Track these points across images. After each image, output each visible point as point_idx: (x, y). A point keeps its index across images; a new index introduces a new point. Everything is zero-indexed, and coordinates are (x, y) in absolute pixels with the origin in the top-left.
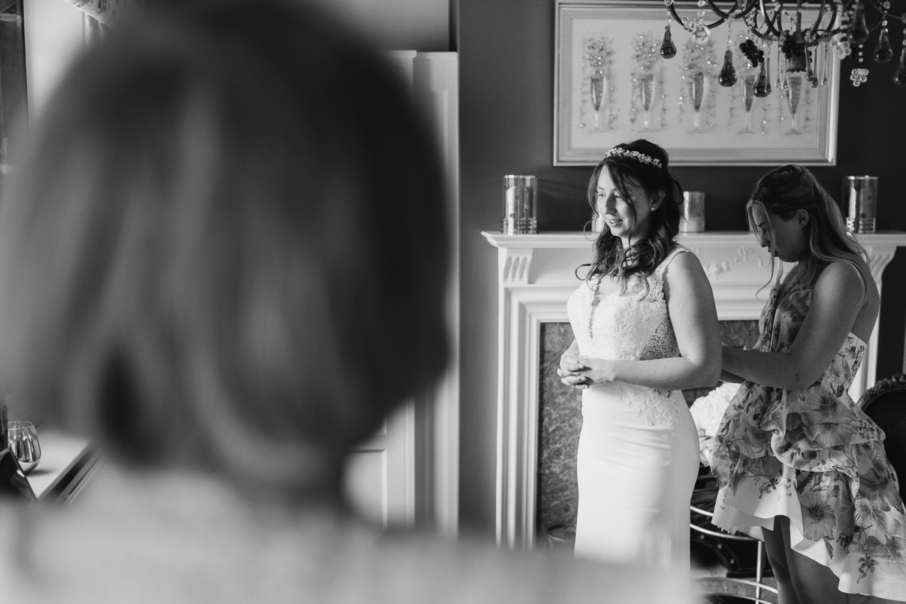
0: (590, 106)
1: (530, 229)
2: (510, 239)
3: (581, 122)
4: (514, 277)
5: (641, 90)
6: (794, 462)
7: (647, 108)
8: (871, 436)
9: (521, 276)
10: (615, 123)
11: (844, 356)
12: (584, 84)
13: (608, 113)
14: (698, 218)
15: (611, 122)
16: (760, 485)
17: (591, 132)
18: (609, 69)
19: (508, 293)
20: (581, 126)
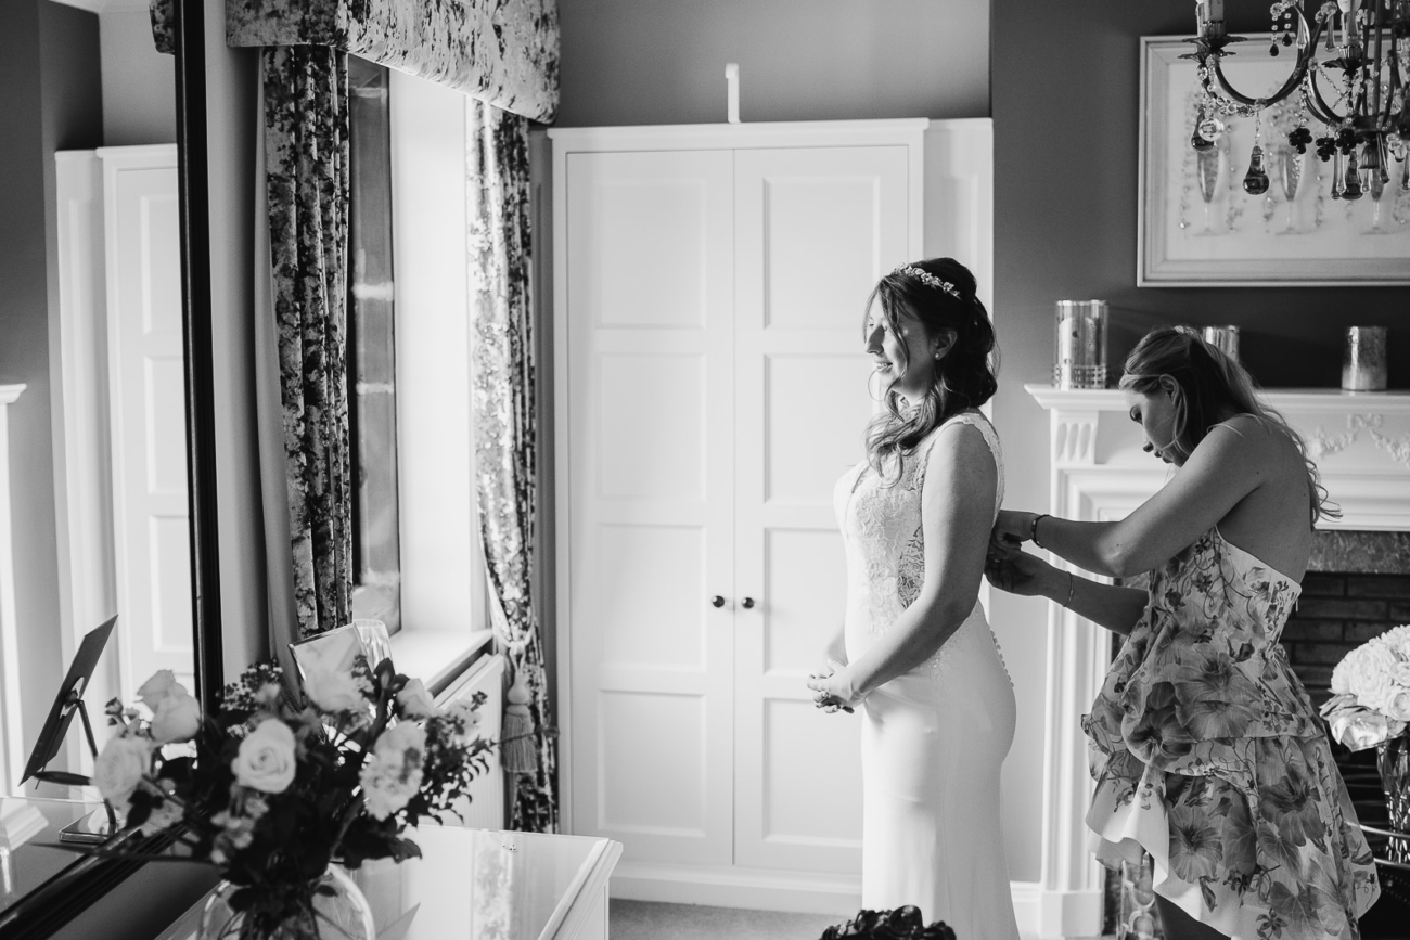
0: (1196, 196)
1: (1093, 382)
2: (1064, 396)
3: (1183, 221)
4: (1072, 453)
5: (1281, 170)
6: (1152, 757)
7: (1290, 197)
8: (1283, 726)
9: (1084, 453)
10: (1238, 221)
11: (1250, 598)
12: (1187, 163)
13: (1226, 204)
14: (1374, 369)
15: (1231, 219)
16: (1119, 791)
17: (1198, 235)
18: (1229, 139)
19: (1064, 477)
20: (1182, 225)
